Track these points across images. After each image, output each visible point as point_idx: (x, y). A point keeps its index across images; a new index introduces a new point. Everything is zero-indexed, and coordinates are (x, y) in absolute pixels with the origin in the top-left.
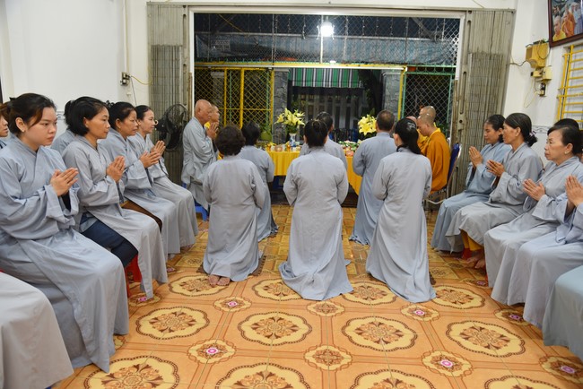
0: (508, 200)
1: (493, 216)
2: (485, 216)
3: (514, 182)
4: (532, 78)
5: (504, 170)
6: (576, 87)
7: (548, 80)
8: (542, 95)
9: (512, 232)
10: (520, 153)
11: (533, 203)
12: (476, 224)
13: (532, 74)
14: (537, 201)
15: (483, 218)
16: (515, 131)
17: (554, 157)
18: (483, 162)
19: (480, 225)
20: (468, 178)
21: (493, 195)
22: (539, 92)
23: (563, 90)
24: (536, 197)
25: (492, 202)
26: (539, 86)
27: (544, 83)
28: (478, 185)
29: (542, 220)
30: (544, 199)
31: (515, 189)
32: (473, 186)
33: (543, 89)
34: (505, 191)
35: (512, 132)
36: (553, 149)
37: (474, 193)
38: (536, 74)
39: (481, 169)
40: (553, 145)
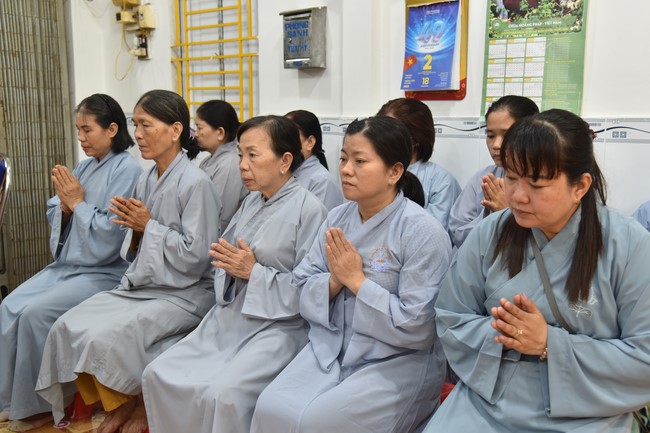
0: (169, 279)
1: (146, 323)
2: (129, 327)
3: (175, 238)
4: (120, 26)
5: (148, 215)
6: (201, 44)
7: (150, 30)
8: (143, 58)
9: (204, 355)
10: (175, 176)
11: (236, 284)
12: (113, 351)
13: (119, 17)
14: (246, 281)
15: (127, 333)
16: (171, 129)
17: (263, 184)
18: (84, 198)
19: (121, 350)
20: (55, 235)
21: (134, 273)
22: (138, 52)
23: (179, 49)
24: (240, 274)
25: (132, 288)
26: (136, 41)
27: (144, 34)
28: (84, 247)
29: (264, 320)
30: (258, 274)
31: (181, 254)
32: (73, 253)
33: (144, 46)
34: (160, 261)
35: (165, 131)
36: (260, 167)
37: (77, 268)
38: (127, 17)
39: (83, 213)
40: (258, 159)
